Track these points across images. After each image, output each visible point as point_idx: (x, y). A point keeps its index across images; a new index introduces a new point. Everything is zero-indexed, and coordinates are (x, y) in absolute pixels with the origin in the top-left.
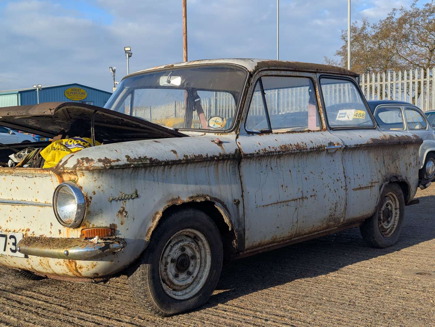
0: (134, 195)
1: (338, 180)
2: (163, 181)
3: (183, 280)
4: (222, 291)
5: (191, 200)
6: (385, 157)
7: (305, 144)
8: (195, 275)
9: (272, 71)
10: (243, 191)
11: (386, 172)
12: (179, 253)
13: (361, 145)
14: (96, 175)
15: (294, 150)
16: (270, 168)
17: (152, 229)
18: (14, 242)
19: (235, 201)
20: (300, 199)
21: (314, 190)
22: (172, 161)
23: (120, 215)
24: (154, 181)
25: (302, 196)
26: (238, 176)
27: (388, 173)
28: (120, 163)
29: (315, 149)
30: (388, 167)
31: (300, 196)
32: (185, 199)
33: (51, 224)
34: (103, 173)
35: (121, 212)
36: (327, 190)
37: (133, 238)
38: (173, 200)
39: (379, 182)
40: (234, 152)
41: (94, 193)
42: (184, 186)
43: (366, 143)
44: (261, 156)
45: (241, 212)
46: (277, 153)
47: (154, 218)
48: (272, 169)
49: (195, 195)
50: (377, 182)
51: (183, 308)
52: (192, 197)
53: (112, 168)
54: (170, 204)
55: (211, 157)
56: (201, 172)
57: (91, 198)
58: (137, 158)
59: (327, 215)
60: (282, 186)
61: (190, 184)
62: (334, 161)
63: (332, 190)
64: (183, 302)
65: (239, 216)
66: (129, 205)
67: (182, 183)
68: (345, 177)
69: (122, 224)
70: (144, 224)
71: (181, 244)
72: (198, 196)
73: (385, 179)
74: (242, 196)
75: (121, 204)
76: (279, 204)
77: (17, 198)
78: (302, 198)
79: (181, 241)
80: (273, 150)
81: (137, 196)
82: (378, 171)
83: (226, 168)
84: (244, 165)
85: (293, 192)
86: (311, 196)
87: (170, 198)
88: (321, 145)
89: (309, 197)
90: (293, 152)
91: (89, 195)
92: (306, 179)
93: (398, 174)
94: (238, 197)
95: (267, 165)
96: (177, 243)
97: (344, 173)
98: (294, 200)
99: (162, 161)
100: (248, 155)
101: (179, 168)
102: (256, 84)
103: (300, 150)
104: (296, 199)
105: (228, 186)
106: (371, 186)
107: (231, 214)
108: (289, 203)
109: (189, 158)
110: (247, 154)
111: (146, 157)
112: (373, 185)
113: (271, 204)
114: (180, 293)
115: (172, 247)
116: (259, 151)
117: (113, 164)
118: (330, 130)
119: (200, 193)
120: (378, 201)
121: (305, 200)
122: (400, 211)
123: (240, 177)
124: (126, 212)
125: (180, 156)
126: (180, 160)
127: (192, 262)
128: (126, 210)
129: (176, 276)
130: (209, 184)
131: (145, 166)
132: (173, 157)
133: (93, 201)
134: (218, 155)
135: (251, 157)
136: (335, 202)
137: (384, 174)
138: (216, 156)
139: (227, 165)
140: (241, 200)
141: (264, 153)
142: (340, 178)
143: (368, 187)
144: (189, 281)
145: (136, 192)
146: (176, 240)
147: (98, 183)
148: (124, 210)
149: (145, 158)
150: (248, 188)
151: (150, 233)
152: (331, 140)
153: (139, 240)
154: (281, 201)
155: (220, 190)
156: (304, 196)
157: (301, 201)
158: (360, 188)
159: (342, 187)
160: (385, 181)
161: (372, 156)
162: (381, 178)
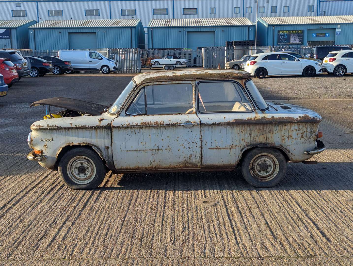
0: (51, 140)
1: (193, 142)
2: (66, 135)
3: (81, 176)
5: (78, 144)
6: (253, 131)
7: (163, 122)
10: (112, 143)
11: (251, 140)
12: (80, 165)
13: (219, 123)
14: (36, 131)
15: (153, 125)
17: (58, 154)
19: (106, 147)
20: (155, 150)
21: (168, 146)
22: (68, 128)
23: (44, 147)
24: (61, 135)
26: (110, 136)
27: (254, 142)
28: (44, 127)
29: (170, 125)
30: (256, 137)
31: (156, 148)
32: (76, 143)
34: (38, 131)
35: (45, 146)
36: (182, 146)
37: (50, 156)
38: (70, 143)
39: (241, 146)
40: (106, 125)
41: (35, 137)
42: (77, 138)
43: (226, 122)
44: (125, 127)
45: (110, 152)
46: (138, 126)
47: (59, 150)
48: (135, 133)
49: (82, 142)
50: (238, 146)
52: (79, 143)
53: (40, 129)
54: (67, 145)
55: (91, 127)
56: (87, 133)
57: (33, 139)
58: (52, 126)
59: (182, 160)
60: (142, 142)
61: (80, 137)
62: (191, 131)
63: (187, 147)
64: (80, 185)
65: (108, 154)
66: (48, 144)
67: (76, 137)
68: (201, 141)
69: (45, 150)
70: (55, 151)
72: (83, 143)
73: (249, 144)
74: (112, 145)
75: (45, 143)
76: (138, 151)
78: (158, 150)
79: (80, 160)
80: (134, 124)
81: (53, 140)
82: (241, 140)
83: (104, 132)
84: (115, 132)
85: (150, 146)
86: (166, 149)
87: (68, 142)
88: (177, 123)
89: (164, 149)
91: (33, 138)
92: (163, 140)
93: (269, 141)
94: (108, 145)
95: (132, 132)
96: (78, 161)
97: (201, 138)
98: (151, 150)
99: (63, 128)
101: (73, 130)
102: (140, 90)
103: (158, 125)
104: (153, 150)
105: (102, 140)
106: (230, 148)
107: (103, 153)
108: (147, 151)
109: (78, 126)
110: (115, 126)
112: (233, 147)
113: (132, 151)
115: (75, 162)
116: (124, 125)
117: (41, 128)
119: (85, 142)
120: (239, 157)
121: (160, 151)
123: (111, 136)
124: (47, 146)
125: (73, 126)
126: (72, 128)
128: (47, 145)
130: (91, 138)
131: (54, 129)
132: (70, 126)
133: (33, 140)
134: (95, 126)
135: (118, 127)
136: (189, 154)
137: (248, 140)
140: (110, 147)
141: (128, 126)
142: (196, 141)
143: (227, 148)
144: (85, 177)
145: (52, 139)
147: (37, 134)
148: (46, 145)
149: (55, 126)
150: (115, 141)
152: (188, 120)
153: (53, 157)
154: (140, 149)
155: (97, 141)
156: (160, 149)
157: (156, 151)
158: (218, 148)
159: (197, 146)
160: (249, 146)
161: (236, 130)
162: (243, 143)
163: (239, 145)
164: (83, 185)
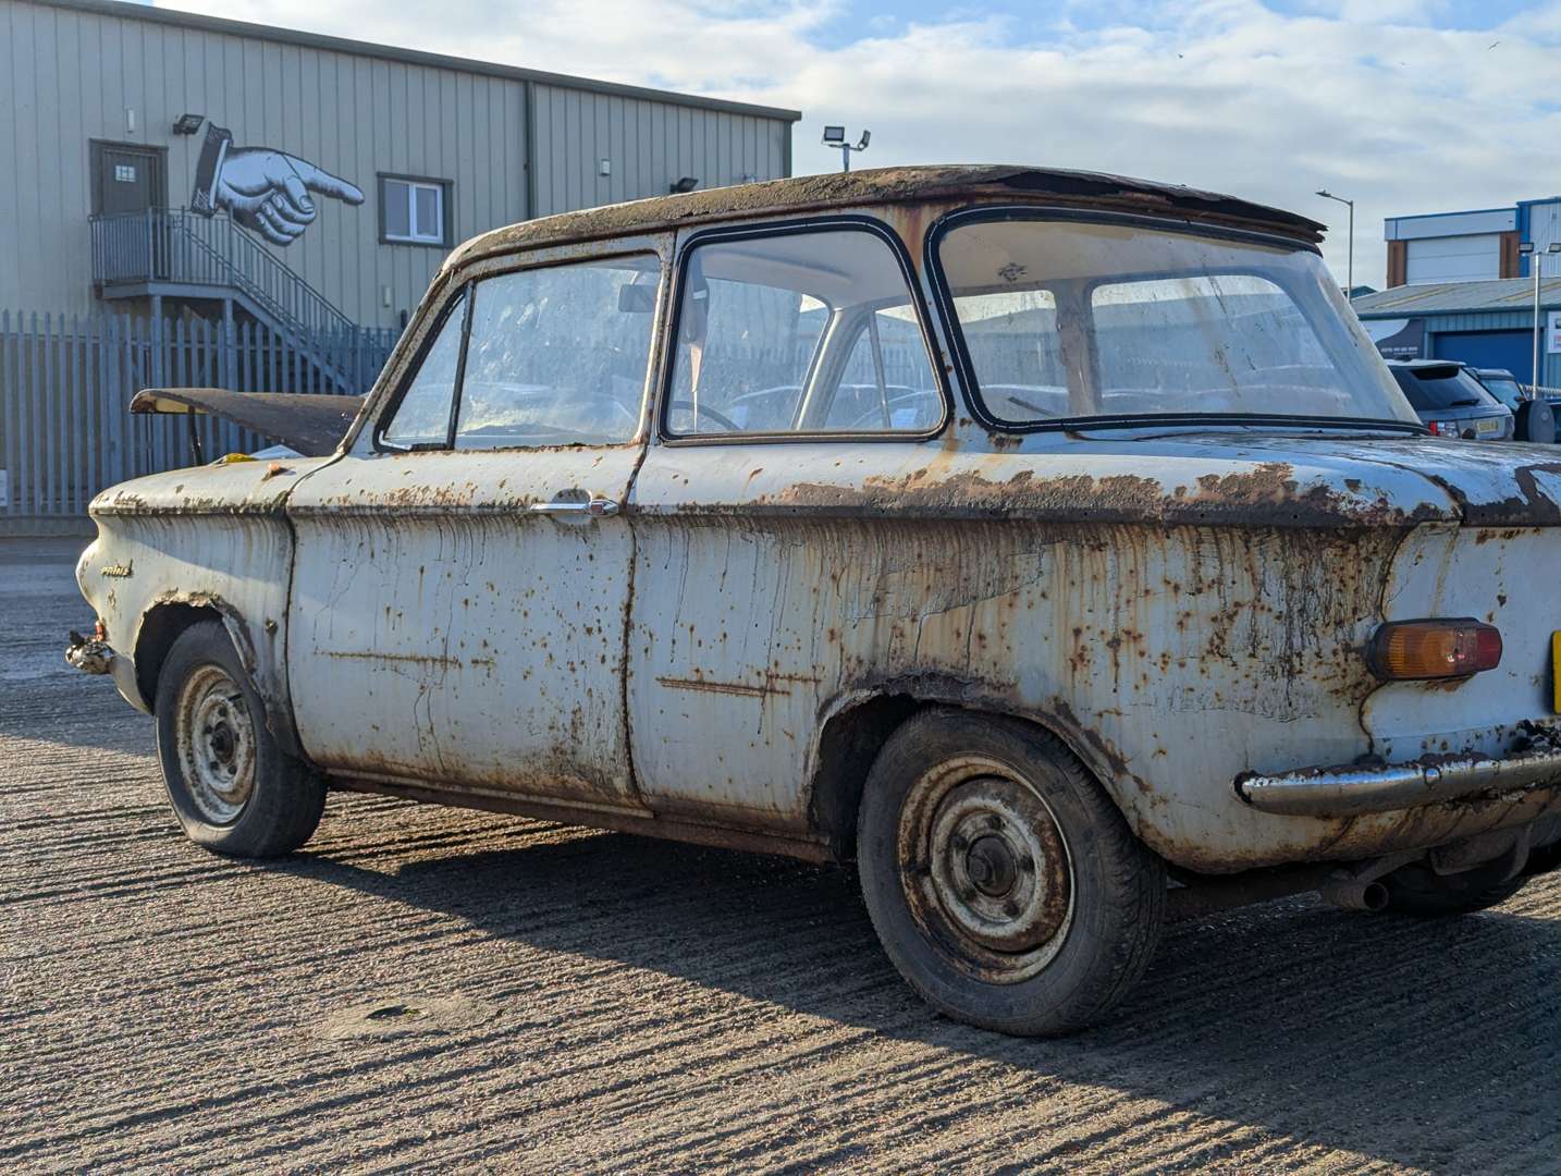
0: (127, 572)
1: (589, 631)
5: (188, 601)
6: (894, 577)
10: (289, 603)
11: (875, 645)
15: (426, 507)
16: (368, 552)
19: (268, 622)
20: (434, 660)
21: (485, 644)
23: (110, 604)
24: (154, 547)
25: (441, 653)
26: (287, 561)
27: (893, 655)
28: (106, 505)
29: (496, 510)
30: (906, 625)
31: (438, 654)
32: (182, 595)
35: (111, 599)
36: (539, 655)
37: (122, 654)
38: (168, 592)
39: (817, 681)
40: (273, 499)
43: (750, 500)
45: (279, 653)
46: (375, 512)
47: (139, 623)
48: (373, 555)
49: (197, 590)
50: (805, 681)
52: (191, 594)
54: (160, 599)
55: (224, 507)
59: (543, 741)
60: (388, 609)
61: (201, 565)
62: (591, 557)
63: (561, 660)
65: (273, 660)
66: (118, 588)
67: (190, 560)
68: (628, 625)
69: (111, 621)
70: (128, 629)
72: (203, 594)
73: (861, 673)
74: (286, 614)
75: (112, 583)
76: (372, 659)
78: (444, 660)
81: (130, 573)
82: (825, 635)
83: (267, 538)
84: (305, 535)
85: (413, 637)
86: (475, 662)
87: (164, 588)
88: (526, 496)
89: (467, 662)
90: (421, 511)
92: (466, 602)
93: (980, 666)
94: (275, 615)
95: (361, 544)
97: (629, 607)
98: (418, 661)
100: (301, 511)
101: (183, 525)
103: (447, 508)
104: (424, 660)
105: (261, 584)
106: (763, 690)
107: (257, 653)
108: (403, 665)
110: (298, 507)
112: (779, 685)
113: (352, 655)
116: (330, 500)
120: (811, 763)
121: (453, 671)
123: (293, 565)
124: (115, 602)
126: (174, 509)
128: (115, 596)
130: (230, 573)
134: (238, 504)
135: (312, 514)
136: (569, 708)
137: (859, 642)
138: (233, 506)
140: (282, 624)
142: (602, 624)
143: (748, 688)
144: (231, 785)
145: (131, 565)
148: (113, 595)
150: (301, 599)
153: (127, 658)
154: (377, 652)
155: (245, 590)
156: (450, 657)
157: (438, 665)
158: (700, 684)
159: (603, 660)
160: (860, 684)
161: (807, 560)
162: (831, 665)
163: (810, 674)
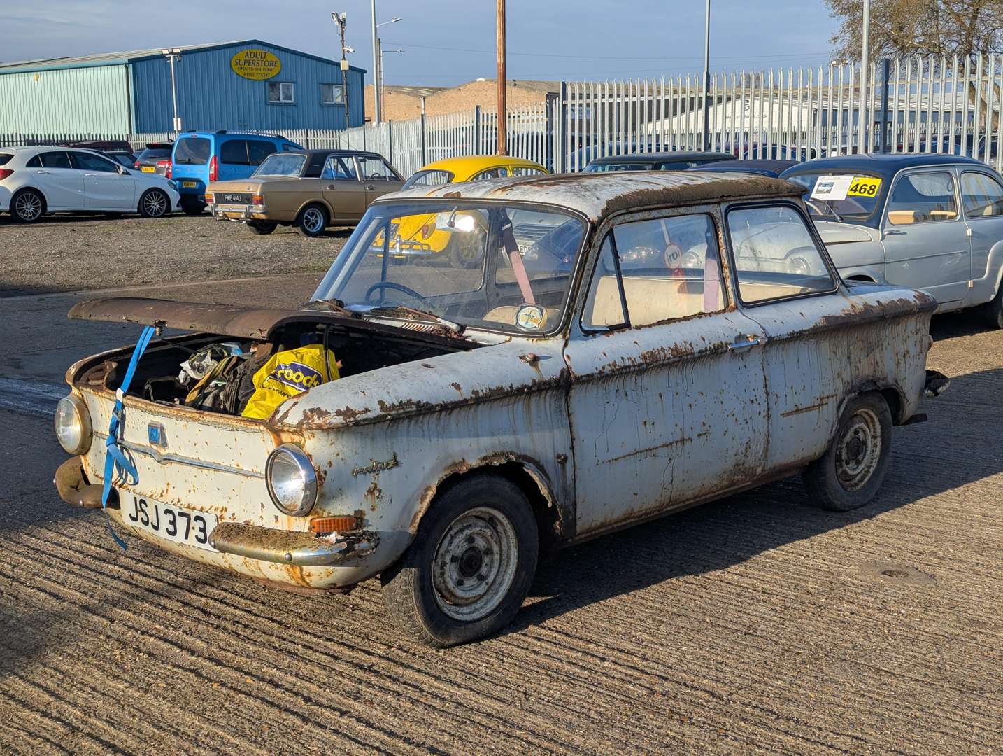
0: (392, 462)
1: (752, 402)
2: (438, 435)
3: (472, 587)
4: (538, 600)
5: (484, 463)
6: (851, 348)
7: (691, 345)
8: (490, 580)
9: (634, 214)
10: (573, 439)
11: (852, 376)
12: (466, 546)
13: (800, 332)
14: (332, 437)
15: (669, 359)
16: (623, 394)
17: (421, 515)
18: (202, 527)
19: (559, 457)
20: (677, 442)
21: (704, 424)
22: (452, 403)
23: (369, 496)
24: (424, 436)
25: (680, 436)
26: (565, 413)
27: (857, 377)
28: (370, 415)
29: (708, 352)
30: (858, 365)
31: (678, 438)
32: (474, 462)
33: (262, 504)
34: (343, 432)
35: (371, 492)
36: (731, 420)
37: (390, 531)
38: (454, 464)
39: (836, 395)
40: (558, 375)
41: (330, 464)
42: (472, 441)
43: (811, 327)
44: (607, 375)
45: (569, 475)
46: (636, 368)
47: (423, 498)
48: (626, 395)
49: (490, 453)
50: (832, 396)
51: (469, 634)
52: (485, 458)
53: (357, 424)
54: (449, 472)
55: (518, 389)
56: (501, 413)
57: (325, 473)
58: (396, 404)
59: (730, 464)
60: (645, 423)
61: (483, 436)
62: (745, 367)
63: (741, 420)
64: (470, 626)
65: (566, 482)
66: (384, 479)
67: (469, 436)
68: (767, 394)
69: (373, 510)
70: (407, 507)
71: (468, 532)
72: (495, 456)
73: (849, 388)
74: (572, 448)
75: (371, 478)
76: (638, 454)
77: (207, 458)
78: (683, 440)
79: (467, 527)
80: (628, 363)
81: (397, 464)
82: (836, 376)
83: (544, 405)
84: (576, 394)
85: (664, 431)
86: (700, 435)
87: (450, 462)
88: (721, 342)
89: (695, 437)
90: (666, 362)
91: (322, 469)
92: (690, 405)
93: (879, 375)
94: (563, 449)
95: (618, 390)
96: (462, 531)
97: (766, 386)
98: (667, 446)
99: (437, 405)
100: (584, 378)
101: (463, 412)
102: (603, 242)
103: (681, 357)
104: (671, 444)
105: (547, 434)
106: (819, 405)
107: (552, 479)
108: (657, 452)
109: (481, 394)
110: (582, 377)
111: (410, 400)
112: (824, 401)
113: (624, 457)
114: (465, 610)
115: (452, 537)
116: (603, 368)
117: (359, 417)
118: (743, 307)
119: (499, 449)
120: (834, 430)
121: (688, 444)
122: (882, 441)
123: (569, 415)
124: (380, 491)
125: (466, 394)
126: (466, 400)
127: (486, 560)
128: (378, 487)
129: (460, 583)
130: (514, 433)
131: (409, 416)
132: (455, 396)
133: (328, 478)
134: (530, 384)
135: (589, 379)
136: (745, 441)
137: (847, 376)
138: (526, 386)
139: (545, 398)
140: (569, 454)
141: (613, 371)
142: (758, 397)
143: (814, 406)
144: (481, 589)
145: (395, 457)
146: (460, 526)
147: (337, 448)
148: (376, 487)
149: (409, 403)
150: (580, 433)
151: (418, 521)
152: (740, 330)
153: (400, 532)
154: (641, 449)
155: (533, 441)
156: (686, 437)
157: (679, 444)
158: (798, 411)
159: (760, 413)
160: (850, 392)
161: (825, 347)
162: (840, 387)
163: (834, 393)
164: (479, 620)
